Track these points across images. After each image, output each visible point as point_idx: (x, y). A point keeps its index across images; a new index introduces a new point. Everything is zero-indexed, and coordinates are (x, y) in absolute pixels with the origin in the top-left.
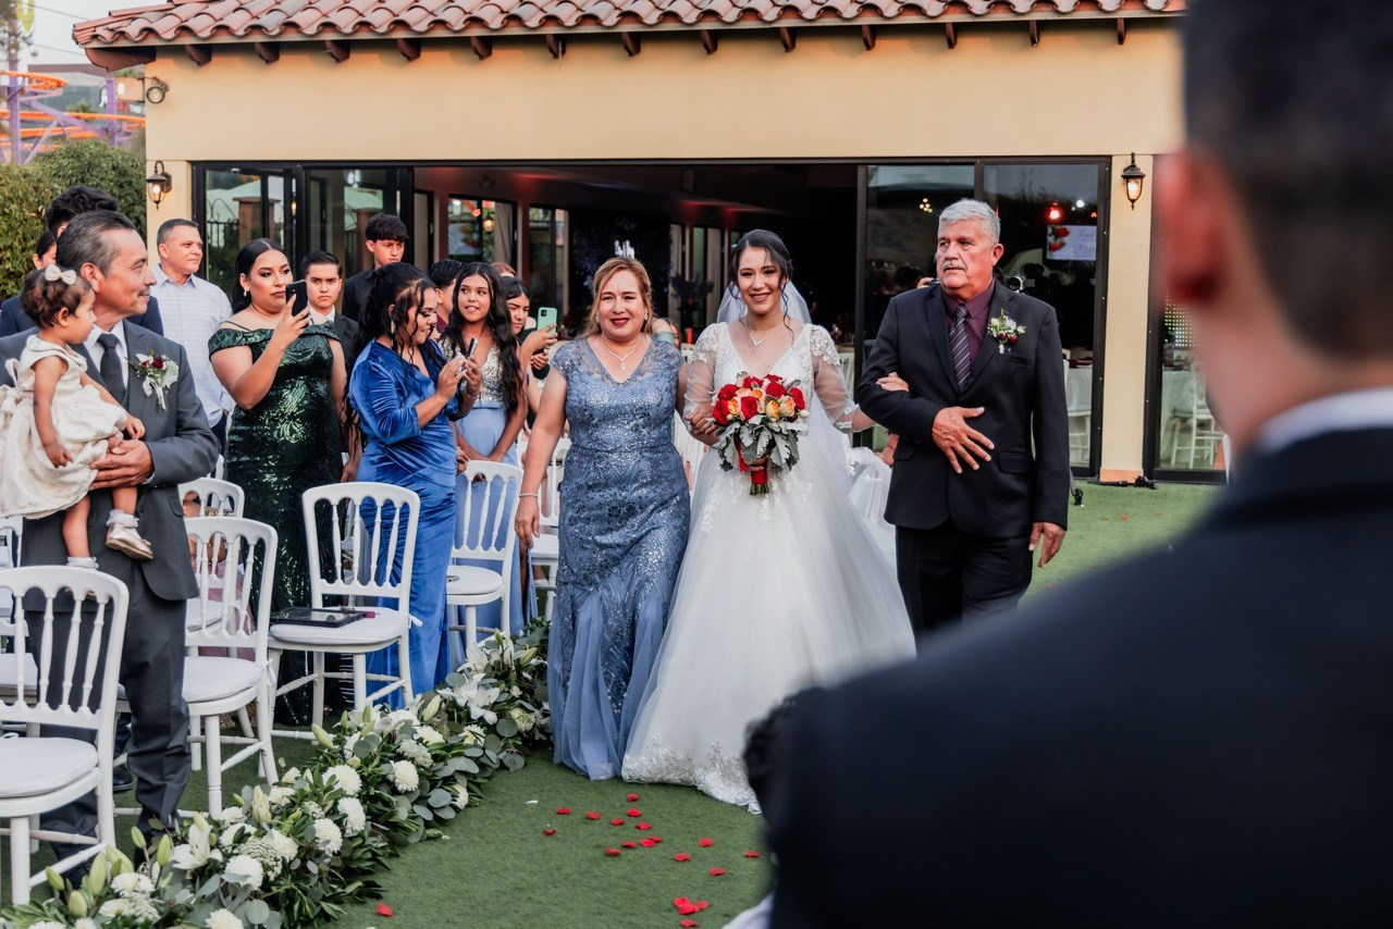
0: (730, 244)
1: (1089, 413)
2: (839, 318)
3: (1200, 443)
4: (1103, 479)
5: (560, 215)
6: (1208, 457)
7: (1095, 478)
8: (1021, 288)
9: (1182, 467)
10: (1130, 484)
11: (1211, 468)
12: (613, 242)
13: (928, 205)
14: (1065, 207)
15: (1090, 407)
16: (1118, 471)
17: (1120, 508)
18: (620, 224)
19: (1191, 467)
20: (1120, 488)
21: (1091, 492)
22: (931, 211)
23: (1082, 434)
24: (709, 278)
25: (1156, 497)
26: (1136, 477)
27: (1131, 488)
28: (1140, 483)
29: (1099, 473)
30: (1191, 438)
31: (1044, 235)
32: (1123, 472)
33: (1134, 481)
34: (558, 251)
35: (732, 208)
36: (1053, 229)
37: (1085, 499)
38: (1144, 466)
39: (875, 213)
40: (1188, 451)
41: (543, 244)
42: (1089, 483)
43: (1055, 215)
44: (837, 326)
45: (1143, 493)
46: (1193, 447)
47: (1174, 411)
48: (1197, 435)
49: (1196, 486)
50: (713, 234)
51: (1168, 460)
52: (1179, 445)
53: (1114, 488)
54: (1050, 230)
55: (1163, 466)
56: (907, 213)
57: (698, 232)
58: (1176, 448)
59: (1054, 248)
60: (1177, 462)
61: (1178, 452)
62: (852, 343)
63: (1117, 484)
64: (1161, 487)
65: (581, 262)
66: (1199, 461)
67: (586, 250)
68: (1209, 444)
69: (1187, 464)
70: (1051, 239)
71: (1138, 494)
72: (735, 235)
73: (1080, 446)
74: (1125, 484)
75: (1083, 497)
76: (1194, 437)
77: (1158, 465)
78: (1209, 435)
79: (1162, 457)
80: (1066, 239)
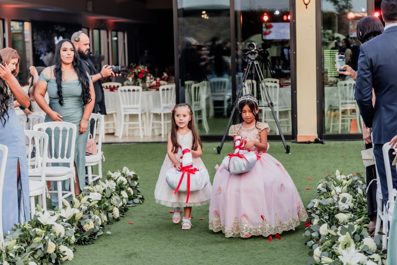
0: (112, 37)
1: (290, 109)
2: (166, 69)
3: (343, 121)
4: (299, 140)
5: (27, 26)
6: (347, 128)
7: (295, 140)
8: (255, 49)
9: (335, 133)
10: (312, 142)
11: (349, 133)
12: (54, 37)
13: (206, 15)
14: (271, 14)
15: (291, 106)
16: (306, 136)
17: (308, 154)
18: (57, 29)
19: (340, 132)
20: (307, 144)
21: (294, 147)
22: (208, 18)
23: (287, 119)
24: (102, 53)
25: (325, 148)
26: (315, 139)
27: (312, 144)
28: (316, 141)
29: (296, 138)
30: (339, 119)
31: (261, 28)
32: (308, 137)
33: (313, 141)
34: (27, 44)
35: (112, 20)
36: (265, 25)
37: (291, 150)
38: (318, 133)
39: (181, 19)
40: (337, 125)
41: (19, 41)
42: (292, 142)
43: (266, 18)
44: (166, 73)
45: (319, 146)
46: (340, 123)
47: (330, 106)
48: (342, 117)
49: (343, 142)
50: (103, 33)
51: (329, 130)
52: (333, 123)
53: (304, 144)
54: (264, 26)
55: (327, 133)
56: (195, 19)
57: (96, 32)
58: (332, 124)
59: (266, 34)
60: (333, 131)
61: (333, 126)
62: (173, 81)
63: (305, 143)
64: (327, 143)
65: (38, 47)
66: (343, 130)
67: (40, 42)
68: (347, 122)
69: (338, 131)
70: (264, 30)
71: (316, 147)
72: (114, 33)
73: (286, 125)
74: (309, 142)
75: (290, 149)
76: (341, 119)
77: (325, 133)
78: (348, 117)
79: (326, 129)
80: (271, 30)
